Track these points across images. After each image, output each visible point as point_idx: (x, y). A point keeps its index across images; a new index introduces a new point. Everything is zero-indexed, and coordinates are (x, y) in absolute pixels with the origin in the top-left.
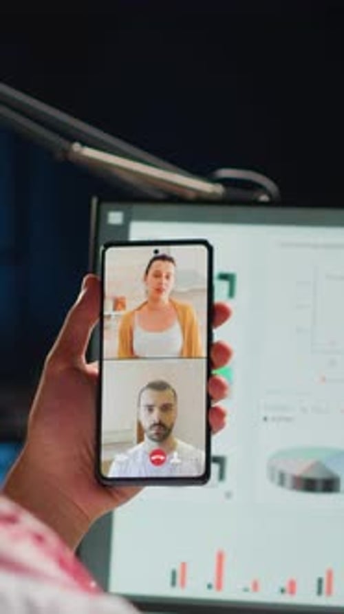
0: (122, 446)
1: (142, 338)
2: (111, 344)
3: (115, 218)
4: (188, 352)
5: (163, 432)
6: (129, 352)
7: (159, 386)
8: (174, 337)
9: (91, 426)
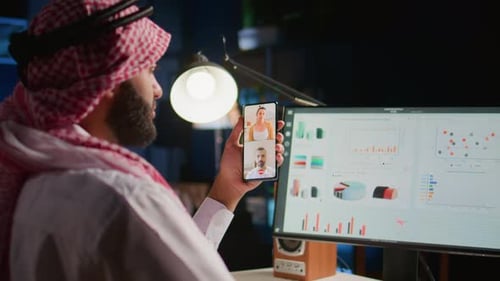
0: (250, 169)
1: (256, 134)
2: (246, 137)
3: (290, 112)
4: (270, 138)
5: (262, 164)
6: (252, 139)
7: (261, 149)
8: (266, 133)
9: (240, 164)
